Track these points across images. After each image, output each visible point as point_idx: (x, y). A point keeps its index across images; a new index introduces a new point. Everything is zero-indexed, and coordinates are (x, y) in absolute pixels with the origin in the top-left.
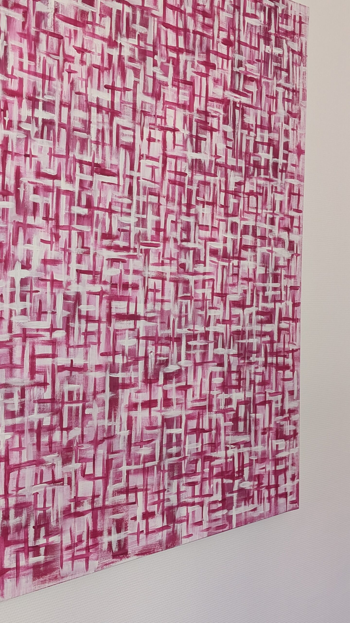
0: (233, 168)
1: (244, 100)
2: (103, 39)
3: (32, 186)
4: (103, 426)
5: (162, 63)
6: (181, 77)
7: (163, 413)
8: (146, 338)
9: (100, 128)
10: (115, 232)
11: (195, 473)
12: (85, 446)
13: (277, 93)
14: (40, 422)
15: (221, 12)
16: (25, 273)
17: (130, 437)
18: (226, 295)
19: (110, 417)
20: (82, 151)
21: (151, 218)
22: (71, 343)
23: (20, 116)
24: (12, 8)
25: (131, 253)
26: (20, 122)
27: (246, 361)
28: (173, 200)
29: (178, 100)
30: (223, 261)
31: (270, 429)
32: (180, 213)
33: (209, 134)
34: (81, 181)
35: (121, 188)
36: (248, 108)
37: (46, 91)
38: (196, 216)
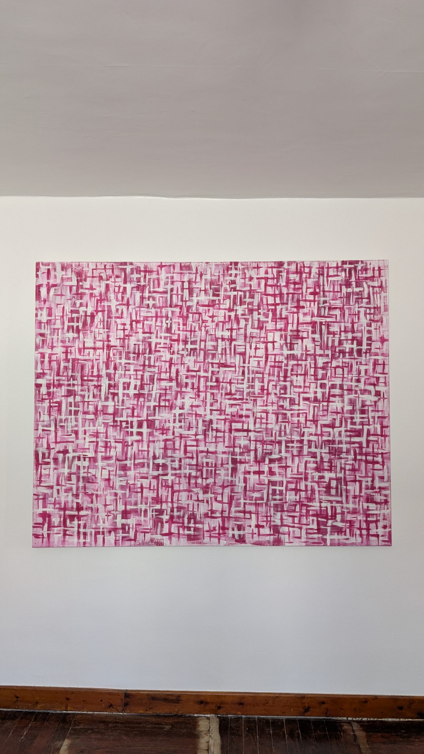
0: (321, 355)
1: (328, 320)
2: (225, 309)
3: (185, 376)
4: (228, 480)
5: (264, 313)
6: (278, 316)
7: (269, 478)
8: (256, 441)
9: (224, 347)
10: (233, 391)
11: (294, 511)
12: (216, 488)
13: (359, 312)
14: (190, 474)
15: (308, 280)
16: (181, 411)
17: (245, 487)
18: (317, 421)
19: (232, 476)
20: (212, 359)
21: (258, 385)
22: (207, 441)
23: (178, 349)
24: (174, 307)
25: (244, 401)
26: (178, 351)
27: (337, 457)
28: (273, 375)
29: (276, 328)
30: (313, 403)
31: (360, 496)
32: (279, 380)
33: (300, 341)
34: (212, 372)
35: (237, 372)
36: (332, 323)
37: (192, 336)
38: (291, 382)
